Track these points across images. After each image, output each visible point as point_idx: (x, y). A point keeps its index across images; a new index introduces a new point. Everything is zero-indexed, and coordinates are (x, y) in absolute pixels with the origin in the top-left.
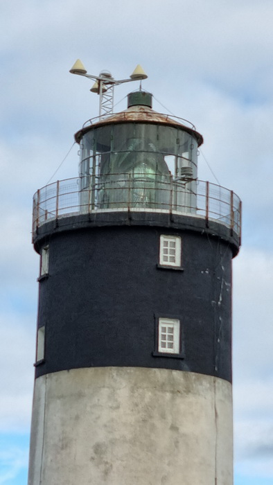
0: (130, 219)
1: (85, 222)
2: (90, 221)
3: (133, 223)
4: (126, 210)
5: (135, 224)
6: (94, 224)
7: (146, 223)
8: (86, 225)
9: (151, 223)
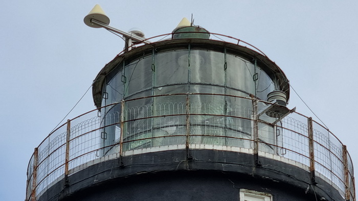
0: (190, 160)
1: (114, 170)
2: (122, 167)
3: (194, 167)
4: (183, 147)
5: (199, 167)
6: (129, 171)
7: (216, 167)
8: (116, 174)
9: (224, 167)
